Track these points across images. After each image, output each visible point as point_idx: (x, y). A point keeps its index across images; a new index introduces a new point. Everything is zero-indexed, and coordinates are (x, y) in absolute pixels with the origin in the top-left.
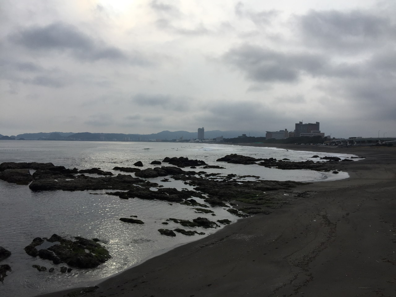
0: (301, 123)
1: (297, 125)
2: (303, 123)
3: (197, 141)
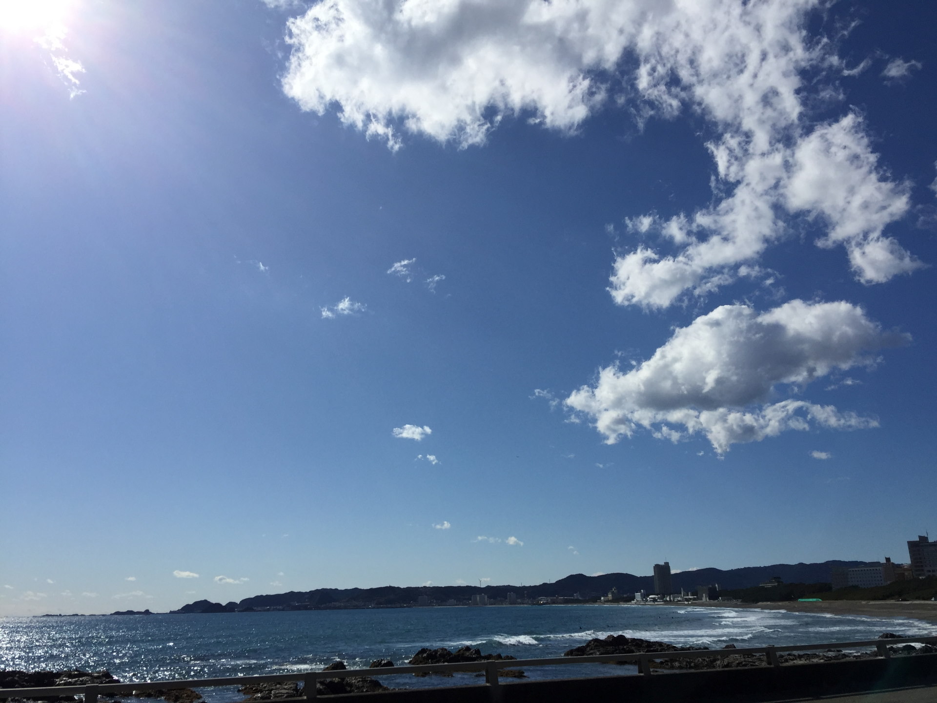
0: (923, 539)
1: (912, 545)
2: (931, 540)
3: (652, 598)
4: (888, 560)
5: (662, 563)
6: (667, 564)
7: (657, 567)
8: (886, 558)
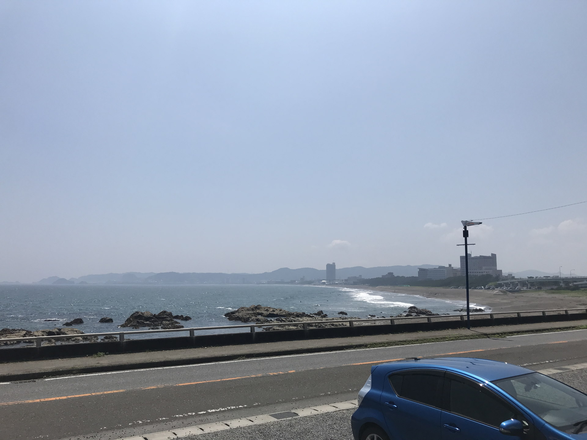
3: (323, 282)
4: (450, 265)
5: (331, 263)
6: (334, 263)
7: (328, 266)
8: (449, 264)
